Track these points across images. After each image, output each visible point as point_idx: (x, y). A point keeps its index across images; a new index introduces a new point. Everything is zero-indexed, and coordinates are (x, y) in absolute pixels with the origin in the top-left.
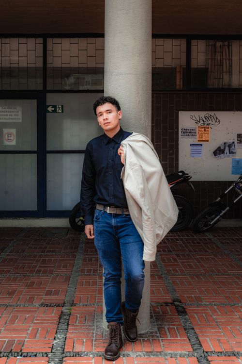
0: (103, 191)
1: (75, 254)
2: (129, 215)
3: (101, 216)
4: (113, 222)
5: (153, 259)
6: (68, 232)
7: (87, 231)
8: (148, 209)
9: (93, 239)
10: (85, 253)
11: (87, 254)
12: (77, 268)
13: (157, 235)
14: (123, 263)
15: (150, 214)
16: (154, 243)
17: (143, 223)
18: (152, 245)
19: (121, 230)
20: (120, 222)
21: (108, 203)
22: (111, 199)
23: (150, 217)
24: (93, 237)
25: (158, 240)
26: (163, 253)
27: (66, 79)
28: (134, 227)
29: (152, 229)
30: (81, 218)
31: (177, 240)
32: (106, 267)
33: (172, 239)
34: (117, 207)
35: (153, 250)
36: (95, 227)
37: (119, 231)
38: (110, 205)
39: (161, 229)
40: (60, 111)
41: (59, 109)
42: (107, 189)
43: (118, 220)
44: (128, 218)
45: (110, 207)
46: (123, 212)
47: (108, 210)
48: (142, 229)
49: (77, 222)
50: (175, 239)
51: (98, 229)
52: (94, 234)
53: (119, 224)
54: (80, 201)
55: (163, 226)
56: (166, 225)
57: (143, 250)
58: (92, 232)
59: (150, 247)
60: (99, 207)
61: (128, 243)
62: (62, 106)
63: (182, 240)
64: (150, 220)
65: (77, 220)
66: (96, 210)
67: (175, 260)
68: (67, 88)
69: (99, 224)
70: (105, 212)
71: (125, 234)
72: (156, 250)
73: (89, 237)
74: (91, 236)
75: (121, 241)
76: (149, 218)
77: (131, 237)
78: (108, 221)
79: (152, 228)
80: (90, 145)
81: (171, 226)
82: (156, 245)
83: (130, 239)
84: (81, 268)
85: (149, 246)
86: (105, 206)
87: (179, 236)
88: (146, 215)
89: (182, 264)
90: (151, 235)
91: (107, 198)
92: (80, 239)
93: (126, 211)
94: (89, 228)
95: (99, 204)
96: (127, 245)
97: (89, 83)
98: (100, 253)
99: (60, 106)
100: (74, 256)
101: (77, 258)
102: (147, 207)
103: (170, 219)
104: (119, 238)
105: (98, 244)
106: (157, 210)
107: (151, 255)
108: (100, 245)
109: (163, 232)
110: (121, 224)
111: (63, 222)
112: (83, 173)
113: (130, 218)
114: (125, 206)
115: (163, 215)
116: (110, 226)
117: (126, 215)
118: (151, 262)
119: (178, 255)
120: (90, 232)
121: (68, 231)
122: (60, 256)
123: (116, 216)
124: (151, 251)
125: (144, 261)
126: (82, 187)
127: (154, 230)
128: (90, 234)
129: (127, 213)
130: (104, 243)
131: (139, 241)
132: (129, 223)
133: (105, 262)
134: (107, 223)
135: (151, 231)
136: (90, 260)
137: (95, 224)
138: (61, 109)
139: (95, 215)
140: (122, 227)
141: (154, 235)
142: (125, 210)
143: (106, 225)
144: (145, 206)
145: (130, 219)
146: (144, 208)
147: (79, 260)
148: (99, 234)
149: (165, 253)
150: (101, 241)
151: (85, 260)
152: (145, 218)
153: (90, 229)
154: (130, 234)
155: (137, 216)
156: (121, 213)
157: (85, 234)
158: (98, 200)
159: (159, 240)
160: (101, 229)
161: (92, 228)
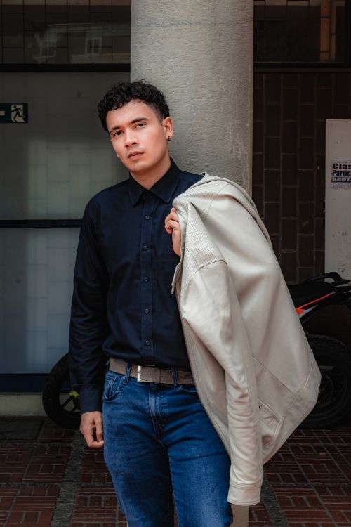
0: (127, 326)
1: (59, 485)
2: (193, 386)
3: (120, 388)
4: (153, 404)
5: (254, 499)
6: (40, 430)
7: (86, 428)
8: (242, 372)
9: (101, 448)
10: (84, 484)
11: (87, 486)
12: (63, 522)
13: (266, 439)
14: (176, 508)
15: (245, 385)
16: (256, 458)
17: (229, 409)
18: (253, 465)
19: (172, 425)
20: (169, 405)
21: (138, 356)
22: (145, 344)
23: (246, 391)
24: (101, 443)
25: (267, 452)
26: (282, 483)
27: (37, 36)
28: (206, 416)
29: (252, 424)
30: (75, 394)
31: (319, 449)
32: (134, 519)
33: (307, 449)
34: (160, 366)
35: (254, 477)
36: (105, 418)
37: (166, 429)
38: (144, 362)
39: (275, 422)
40: (20, 119)
41: (18, 113)
42: (135, 320)
43: (165, 399)
44: (191, 395)
45: (143, 366)
46: (176, 379)
47: (139, 375)
48: (226, 424)
49: (62, 403)
50: (316, 448)
51: (114, 421)
52: (102, 435)
53: (167, 411)
54: (67, 351)
55: (280, 416)
56: (287, 413)
57: (228, 478)
58: (99, 431)
59: (246, 470)
60: (116, 367)
61: (190, 459)
62: (25, 106)
63: (332, 449)
64: (246, 399)
65: (63, 398)
66: (108, 375)
67: (314, 502)
68: (40, 59)
69: (117, 409)
70: (130, 377)
71: (181, 436)
72: (261, 477)
73: (90, 441)
74: (95, 439)
75: (172, 452)
76: (244, 396)
77: (197, 443)
78: (138, 402)
79: (251, 420)
80: (93, 206)
81: (300, 415)
82: (261, 463)
83: (194, 449)
84: (72, 522)
85: (241, 467)
86: (131, 364)
87: (325, 440)
88: (237, 387)
89: (332, 513)
90: (248, 439)
91: (137, 344)
92: (70, 448)
93: (186, 377)
94: (91, 420)
95: (116, 357)
96: (187, 463)
97: (96, 47)
98: (118, 485)
99: (20, 107)
100: (56, 492)
101: (62, 494)
102: (240, 368)
103: (299, 398)
104: (168, 446)
105: (113, 461)
106: (266, 376)
107: (249, 489)
108: (117, 462)
109: (280, 431)
110: (173, 410)
111: (28, 404)
112: (76, 279)
113: (196, 395)
114: (182, 364)
115: (281, 388)
116: (143, 414)
117: (185, 387)
118: (250, 508)
119: (321, 490)
120: (94, 430)
121: (41, 425)
122: (19, 492)
123: (158, 389)
124: (250, 479)
125: (230, 504)
126: (73, 315)
127: (255, 426)
128: (94, 436)
129: (187, 382)
130: (129, 459)
131: (217, 454)
132: (194, 407)
133: (131, 508)
134: (136, 408)
135: (249, 427)
136: (96, 500)
137: (106, 409)
138: (21, 113)
139: (106, 387)
140: (174, 417)
141: (257, 440)
142: (182, 374)
143: (132, 411)
144: (235, 364)
145: (195, 398)
146: (233, 370)
147: (67, 502)
148: (117, 434)
149: (289, 484)
150: (121, 454)
151: (82, 500)
152: (234, 394)
153: (94, 423)
154: (194, 436)
155: (212, 388)
156: (172, 382)
157: (82, 436)
158: (113, 347)
159: (270, 452)
160: (119, 422)
161: (98, 420)
